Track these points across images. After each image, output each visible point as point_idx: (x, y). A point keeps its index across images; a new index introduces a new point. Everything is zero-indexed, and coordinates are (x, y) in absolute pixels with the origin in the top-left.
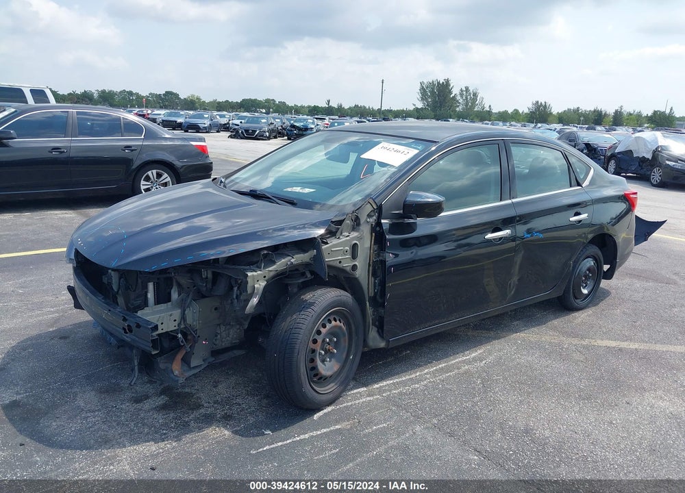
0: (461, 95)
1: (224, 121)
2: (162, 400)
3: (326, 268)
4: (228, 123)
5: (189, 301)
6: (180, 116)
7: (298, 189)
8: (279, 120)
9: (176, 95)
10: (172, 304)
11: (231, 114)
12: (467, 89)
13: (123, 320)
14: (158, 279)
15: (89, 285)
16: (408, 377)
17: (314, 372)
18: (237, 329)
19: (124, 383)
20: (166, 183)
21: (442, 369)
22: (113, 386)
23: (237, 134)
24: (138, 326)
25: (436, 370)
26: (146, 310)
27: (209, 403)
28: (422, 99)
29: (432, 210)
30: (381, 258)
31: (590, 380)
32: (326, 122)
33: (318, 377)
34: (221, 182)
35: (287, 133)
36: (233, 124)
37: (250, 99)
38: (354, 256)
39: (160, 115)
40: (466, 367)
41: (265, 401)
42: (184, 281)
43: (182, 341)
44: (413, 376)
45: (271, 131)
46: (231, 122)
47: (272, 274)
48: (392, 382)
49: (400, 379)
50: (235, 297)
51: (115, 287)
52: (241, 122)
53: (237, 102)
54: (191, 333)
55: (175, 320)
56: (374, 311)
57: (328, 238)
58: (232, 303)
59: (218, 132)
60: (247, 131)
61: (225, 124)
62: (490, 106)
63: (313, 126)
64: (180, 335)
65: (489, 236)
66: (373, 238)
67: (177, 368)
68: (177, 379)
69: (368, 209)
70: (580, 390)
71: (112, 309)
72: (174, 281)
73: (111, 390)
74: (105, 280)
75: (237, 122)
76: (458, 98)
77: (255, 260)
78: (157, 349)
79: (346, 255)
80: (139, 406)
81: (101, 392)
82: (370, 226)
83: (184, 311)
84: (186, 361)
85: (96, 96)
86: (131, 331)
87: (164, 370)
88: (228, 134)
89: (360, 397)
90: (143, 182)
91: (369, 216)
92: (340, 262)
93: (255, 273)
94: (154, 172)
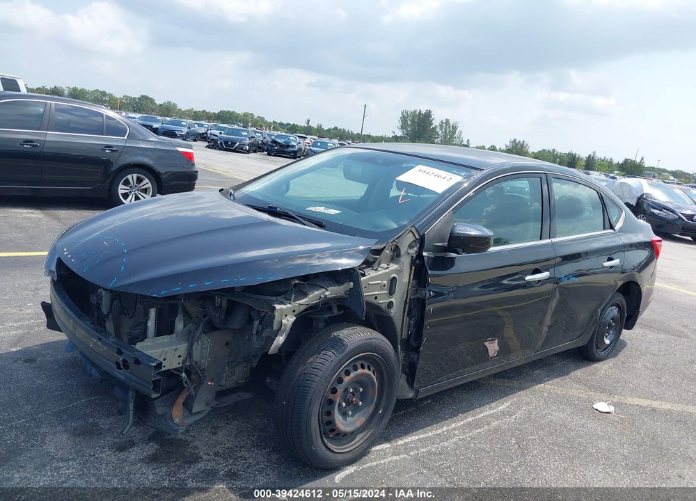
0: (441, 127)
1: (202, 130)
2: (151, 449)
3: (365, 305)
4: (206, 133)
5: (198, 334)
6: (158, 121)
7: (322, 209)
8: (260, 135)
9: (152, 101)
10: (176, 337)
11: (210, 124)
12: (447, 121)
13: (117, 353)
14: (162, 305)
15: (72, 303)
16: (434, 433)
17: (330, 427)
18: (244, 367)
19: (104, 423)
20: (146, 189)
21: (470, 424)
22: (90, 427)
23: (215, 144)
24: (137, 362)
25: (464, 425)
26: (147, 343)
27: (208, 454)
28: (402, 127)
29: (477, 245)
30: (419, 296)
31: (633, 445)
32: (307, 141)
33: (335, 433)
34: (231, 194)
35: (268, 149)
36: (211, 134)
37: (228, 112)
38: (391, 293)
39: (135, 118)
40: (496, 423)
41: (274, 456)
42: (194, 309)
43: (186, 382)
44: (440, 431)
45: (251, 145)
46: (209, 132)
47: (303, 308)
48: (417, 438)
49: (427, 435)
50: (254, 332)
51: (105, 310)
52: (221, 133)
53: (214, 113)
54: (197, 373)
55: (180, 356)
56: (405, 356)
57: (364, 268)
58: (250, 339)
59: (195, 141)
60: (226, 142)
61: (203, 134)
62: (468, 140)
63: (294, 144)
64: (184, 375)
65: (528, 278)
66: (413, 272)
67: (177, 414)
68: (177, 427)
69: (410, 238)
70: (626, 458)
71: (104, 339)
72: (180, 307)
73: (88, 433)
74: (93, 299)
75: (217, 132)
76: (438, 129)
77: (283, 290)
78: (158, 392)
79: (383, 290)
80: (123, 455)
81: (75, 435)
82: (410, 258)
83: (192, 346)
84: (188, 405)
85: (66, 92)
86: (127, 367)
87: (160, 416)
88: (206, 144)
89: (386, 455)
90: (121, 186)
91: (410, 247)
92: (376, 298)
93: (283, 307)
94: (135, 176)
